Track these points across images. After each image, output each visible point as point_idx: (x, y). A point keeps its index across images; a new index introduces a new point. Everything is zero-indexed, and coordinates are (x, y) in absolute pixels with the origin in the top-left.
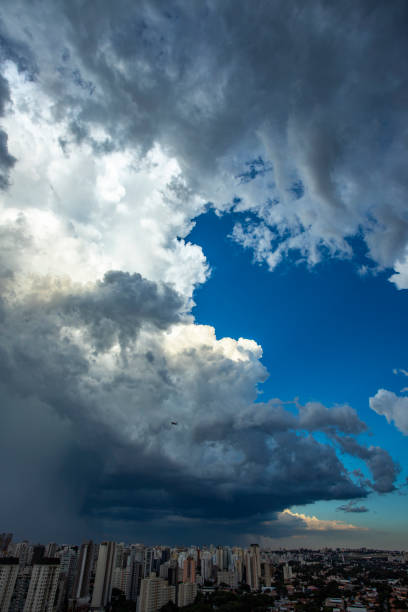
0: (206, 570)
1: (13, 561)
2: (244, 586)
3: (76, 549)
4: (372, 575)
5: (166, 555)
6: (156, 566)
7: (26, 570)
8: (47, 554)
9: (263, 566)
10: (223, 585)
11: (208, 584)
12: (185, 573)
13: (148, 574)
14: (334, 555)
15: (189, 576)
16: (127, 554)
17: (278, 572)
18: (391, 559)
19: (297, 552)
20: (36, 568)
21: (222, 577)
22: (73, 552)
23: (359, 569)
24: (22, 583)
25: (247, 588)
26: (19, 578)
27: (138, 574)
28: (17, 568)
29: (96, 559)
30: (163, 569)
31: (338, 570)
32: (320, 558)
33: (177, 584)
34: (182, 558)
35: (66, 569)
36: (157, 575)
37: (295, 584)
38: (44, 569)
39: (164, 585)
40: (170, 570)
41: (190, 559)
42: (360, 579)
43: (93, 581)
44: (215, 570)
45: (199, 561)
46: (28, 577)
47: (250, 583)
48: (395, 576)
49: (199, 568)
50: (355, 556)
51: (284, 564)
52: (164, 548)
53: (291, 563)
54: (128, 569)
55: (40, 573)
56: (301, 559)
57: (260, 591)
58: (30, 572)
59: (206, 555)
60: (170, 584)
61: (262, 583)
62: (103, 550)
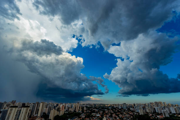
0: (67, 108)
2: (75, 111)
3: (34, 104)
4: (102, 109)
5: (57, 105)
6: (55, 108)
7: (20, 109)
8: (26, 105)
9: (80, 107)
10: (70, 111)
11: (67, 111)
12: (62, 109)
13: (52, 109)
14: (95, 105)
15: (63, 109)
16: (47, 105)
17: (83, 108)
18: (106, 105)
19: (87, 104)
20: (23, 108)
21: (70, 109)
22: (33, 105)
23: (100, 108)
25: (76, 111)
26: (18, 111)
27: (50, 109)
28: (17, 108)
29: (39, 106)
30: (56, 108)
31: (95, 108)
32: (92, 105)
33: (59, 111)
34: (61, 106)
35: (31, 109)
36: (55, 109)
37: (86, 111)
38: (25, 109)
39: (56, 111)
40: (58, 108)
41: (63, 106)
42: (100, 109)
43: (38, 111)
44: (69, 108)
45: (65, 106)
46: (20, 110)
47: (76, 110)
48: (106, 109)
49: (65, 108)
50: (99, 105)
51: (84, 107)
52: (57, 103)
53: (86, 107)
54: (48, 108)
56: (88, 106)
57: (78, 112)
58: (21, 109)
59: (67, 105)
60: (58, 111)
61: (79, 110)
62: (41, 104)
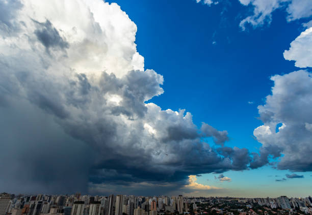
0: (160, 206)
1: (82, 203)
2: (176, 212)
3: (107, 198)
4: (231, 208)
5: (144, 200)
6: (140, 204)
7: (88, 206)
8: (96, 199)
9: (184, 204)
10: (168, 211)
11: (161, 211)
12: (152, 207)
13: (137, 208)
14: (214, 200)
15: (153, 208)
16: (128, 200)
17: (191, 206)
18: (239, 201)
19: (198, 198)
20: (91, 205)
21: (167, 208)
22: (106, 199)
23: (226, 205)
24: (86, 211)
25: (178, 213)
26: (85, 209)
27: (133, 207)
28: (84, 205)
29: (115, 201)
30: (143, 205)
31: (217, 206)
32: (209, 201)
33: (149, 211)
34: (150, 201)
35: (104, 206)
36: (141, 207)
37: (198, 211)
38: (95, 206)
39: (143, 211)
40: (146, 206)
41: (154, 201)
42: (226, 209)
43: (114, 210)
44: (164, 206)
45: (158, 202)
46: (89, 209)
47: (179, 211)
48: (241, 208)
49: (157, 205)
50: (224, 200)
51: (193, 203)
52: (143, 197)
53: (196, 203)
54: (129, 205)
55: (93, 207)
56: (200, 201)
57: (183, 214)
59: (160, 200)
60: (146, 211)
61: (184, 210)
62: (118, 198)
